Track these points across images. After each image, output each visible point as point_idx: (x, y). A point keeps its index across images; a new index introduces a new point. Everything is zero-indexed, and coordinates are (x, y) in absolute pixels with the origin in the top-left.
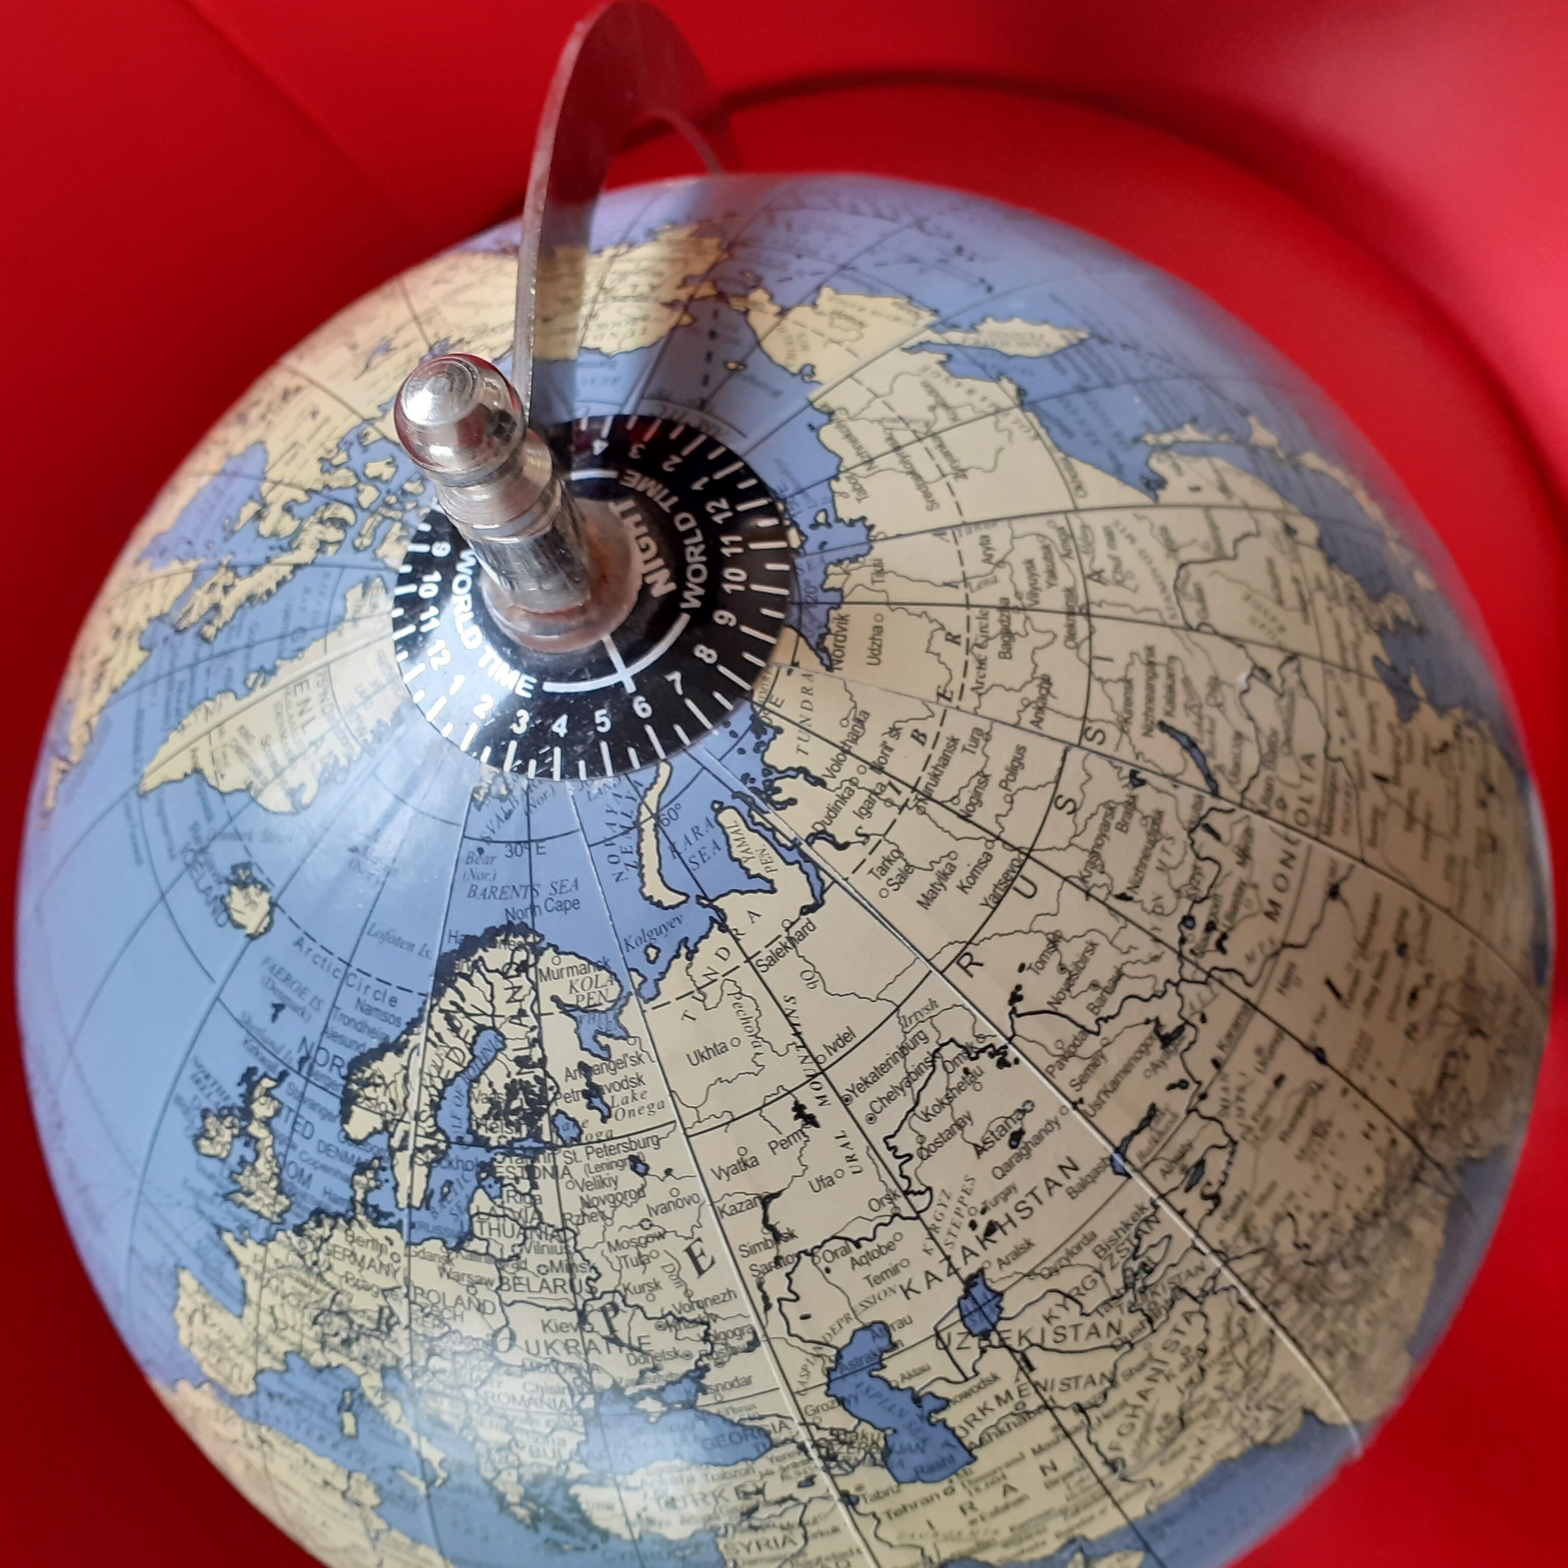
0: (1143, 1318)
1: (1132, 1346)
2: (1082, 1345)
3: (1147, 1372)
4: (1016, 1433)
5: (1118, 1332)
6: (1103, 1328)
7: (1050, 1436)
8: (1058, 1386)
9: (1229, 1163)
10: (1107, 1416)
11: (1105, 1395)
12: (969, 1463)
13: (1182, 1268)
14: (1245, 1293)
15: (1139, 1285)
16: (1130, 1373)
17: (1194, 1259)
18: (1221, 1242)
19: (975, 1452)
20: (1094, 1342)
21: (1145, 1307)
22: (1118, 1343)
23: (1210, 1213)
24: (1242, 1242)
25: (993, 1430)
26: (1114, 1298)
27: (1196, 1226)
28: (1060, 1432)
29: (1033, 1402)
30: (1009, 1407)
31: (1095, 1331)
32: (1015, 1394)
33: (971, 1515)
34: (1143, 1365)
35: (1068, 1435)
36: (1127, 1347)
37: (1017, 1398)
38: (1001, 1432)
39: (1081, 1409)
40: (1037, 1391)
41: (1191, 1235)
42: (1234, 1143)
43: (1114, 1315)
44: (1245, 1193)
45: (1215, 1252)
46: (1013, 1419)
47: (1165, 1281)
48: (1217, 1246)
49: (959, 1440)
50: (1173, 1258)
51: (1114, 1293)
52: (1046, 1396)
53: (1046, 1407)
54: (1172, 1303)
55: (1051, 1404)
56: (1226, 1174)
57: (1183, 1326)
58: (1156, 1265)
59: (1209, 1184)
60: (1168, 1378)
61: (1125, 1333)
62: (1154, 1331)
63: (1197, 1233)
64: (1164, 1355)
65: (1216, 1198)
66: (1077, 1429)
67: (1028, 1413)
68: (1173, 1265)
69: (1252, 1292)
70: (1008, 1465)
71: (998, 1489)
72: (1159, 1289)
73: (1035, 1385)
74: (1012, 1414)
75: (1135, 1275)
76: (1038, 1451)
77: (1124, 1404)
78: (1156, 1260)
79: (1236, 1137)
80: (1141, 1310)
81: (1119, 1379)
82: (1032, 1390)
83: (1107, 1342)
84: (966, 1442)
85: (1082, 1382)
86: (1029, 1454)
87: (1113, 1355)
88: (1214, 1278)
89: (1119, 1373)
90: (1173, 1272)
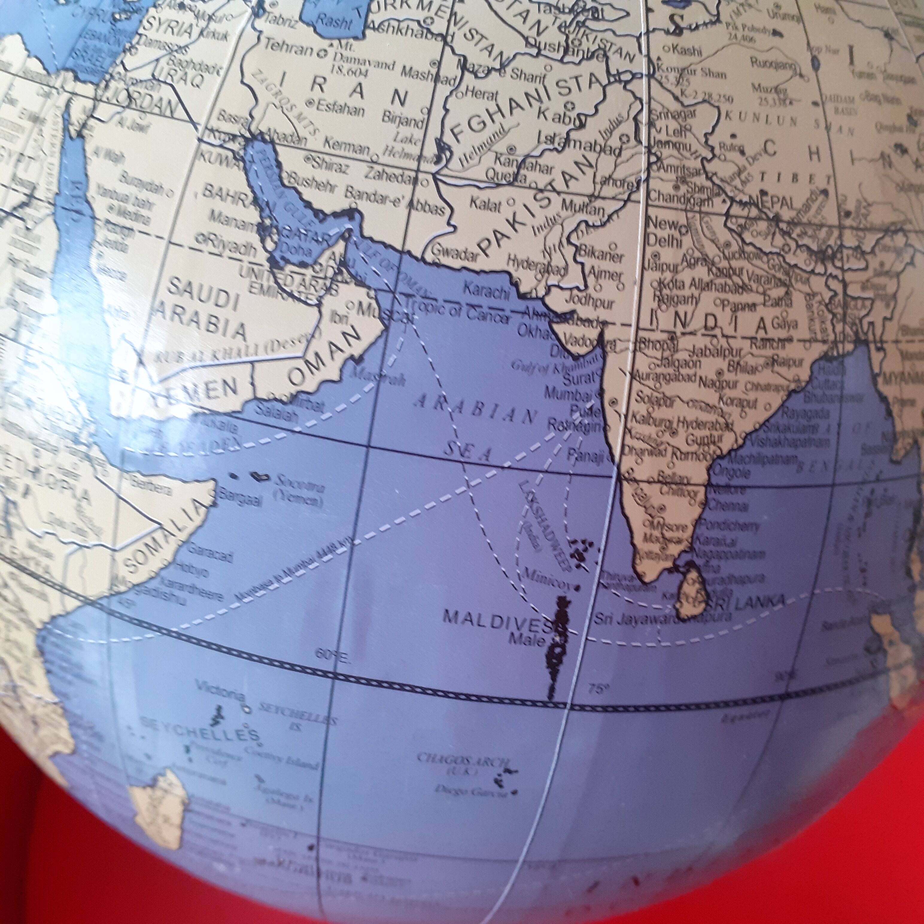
0: (563, 43)
1: (539, 54)
2: (507, 16)
3: (531, 88)
4: (408, 41)
5: (539, 34)
6: (531, 20)
7: (424, 67)
8: (466, 29)
9: (705, 24)
10: (475, 93)
11: (489, 71)
12: (356, 38)
13: (619, 42)
14: (644, 118)
15: (581, 18)
16: (520, 75)
17: (630, 46)
18: (659, 59)
19: (368, 32)
20: (517, 22)
21: (571, 37)
22: (532, 41)
23: (667, 32)
24: (672, 76)
25: (395, 24)
26: (557, 8)
27: (651, 29)
28: (434, 71)
29: (439, 27)
30: (420, 15)
31: (525, 16)
32: (434, 8)
33: (317, 94)
34: (533, 78)
35: (437, 79)
36: (534, 51)
37: (432, 13)
38: (399, 30)
39: (464, 65)
40: (449, 21)
41: (643, 30)
42: (718, 20)
43: (547, 19)
44: (700, 53)
45: (650, 61)
46: (415, 26)
47: (600, 36)
48: (654, 58)
49: (369, 10)
50: (618, 27)
51: (560, 5)
52: (452, 29)
53: (444, 38)
54: (591, 56)
55: (449, 39)
56: (697, 27)
57: (584, 82)
58: (603, 19)
59: (682, 17)
60: (541, 112)
61: (543, 39)
62: (561, 61)
63: (648, 32)
64: (553, 90)
65: (679, 31)
66: (447, 81)
67: (429, 30)
68: (614, 33)
69: (651, 124)
70: (379, 65)
71: (352, 81)
72: (591, 37)
73: (453, 14)
74: (419, 22)
75: (584, 10)
76: (406, 72)
77: (494, 96)
78: (607, 17)
79: (722, 18)
80: (567, 37)
81: (509, 69)
82: (447, 16)
83: (526, 33)
84: (371, 17)
85: (484, 43)
86: (399, 69)
87: (520, 46)
88: (634, 76)
89: (513, 65)
90: (609, 36)
